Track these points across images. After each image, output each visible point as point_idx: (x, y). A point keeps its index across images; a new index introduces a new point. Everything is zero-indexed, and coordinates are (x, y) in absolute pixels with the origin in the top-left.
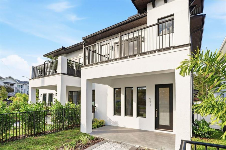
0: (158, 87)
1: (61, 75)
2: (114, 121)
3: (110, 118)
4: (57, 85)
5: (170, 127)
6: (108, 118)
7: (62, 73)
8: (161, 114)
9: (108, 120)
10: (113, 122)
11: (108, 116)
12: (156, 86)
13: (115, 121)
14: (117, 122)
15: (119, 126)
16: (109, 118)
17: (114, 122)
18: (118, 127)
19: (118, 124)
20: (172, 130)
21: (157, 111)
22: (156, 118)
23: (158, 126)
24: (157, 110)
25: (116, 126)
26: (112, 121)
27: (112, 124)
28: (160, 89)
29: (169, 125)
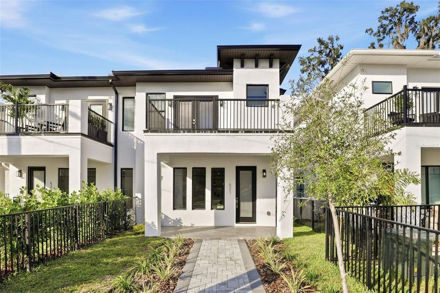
0: (239, 169)
1: (80, 136)
3: (166, 215)
4: (68, 155)
5: (253, 219)
6: (163, 216)
7: (82, 134)
8: (242, 204)
9: (163, 218)
12: (237, 168)
13: (177, 219)
14: (180, 219)
17: (173, 220)
19: (182, 223)
21: (237, 201)
22: (236, 209)
23: (239, 219)
24: (237, 198)
25: (178, 226)
26: (170, 218)
27: (170, 224)
28: (241, 172)
29: (251, 216)
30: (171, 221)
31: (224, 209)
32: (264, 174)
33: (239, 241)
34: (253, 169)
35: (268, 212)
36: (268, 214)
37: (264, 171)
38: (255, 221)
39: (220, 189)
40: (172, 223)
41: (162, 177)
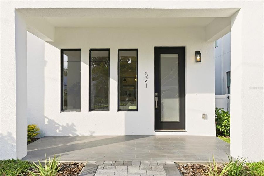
0: (159, 51)
2: (65, 125)
3: (51, 118)
5: (180, 125)
6: (46, 120)
9: (46, 123)
10: (60, 128)
11: (46, 114)
12: (156, 49)
13: (67, 124)
14: (73, 125)
15: (78, 133)
16: (49, 119)
17: (62, 126)
18: (75, 138)
19: (75, 130)
20: (185, 129)
21: (157, 97)
22: (155, 109)
23: (159, 125)
24: (157, 94)
25: (71, 135)
27: (58, 132)
28: (162, 56)
29: (178, 121)
30: (58, 128)
31: (137, 110)
32: (198, 58)
33: (167, 168)
34: (181, 51)
35: (204, 114)
36: (203, 117)
37: (197, 53)
38: (184, 128)
39: (132, 89)
40: (60, 131)
41: (47, 62)
